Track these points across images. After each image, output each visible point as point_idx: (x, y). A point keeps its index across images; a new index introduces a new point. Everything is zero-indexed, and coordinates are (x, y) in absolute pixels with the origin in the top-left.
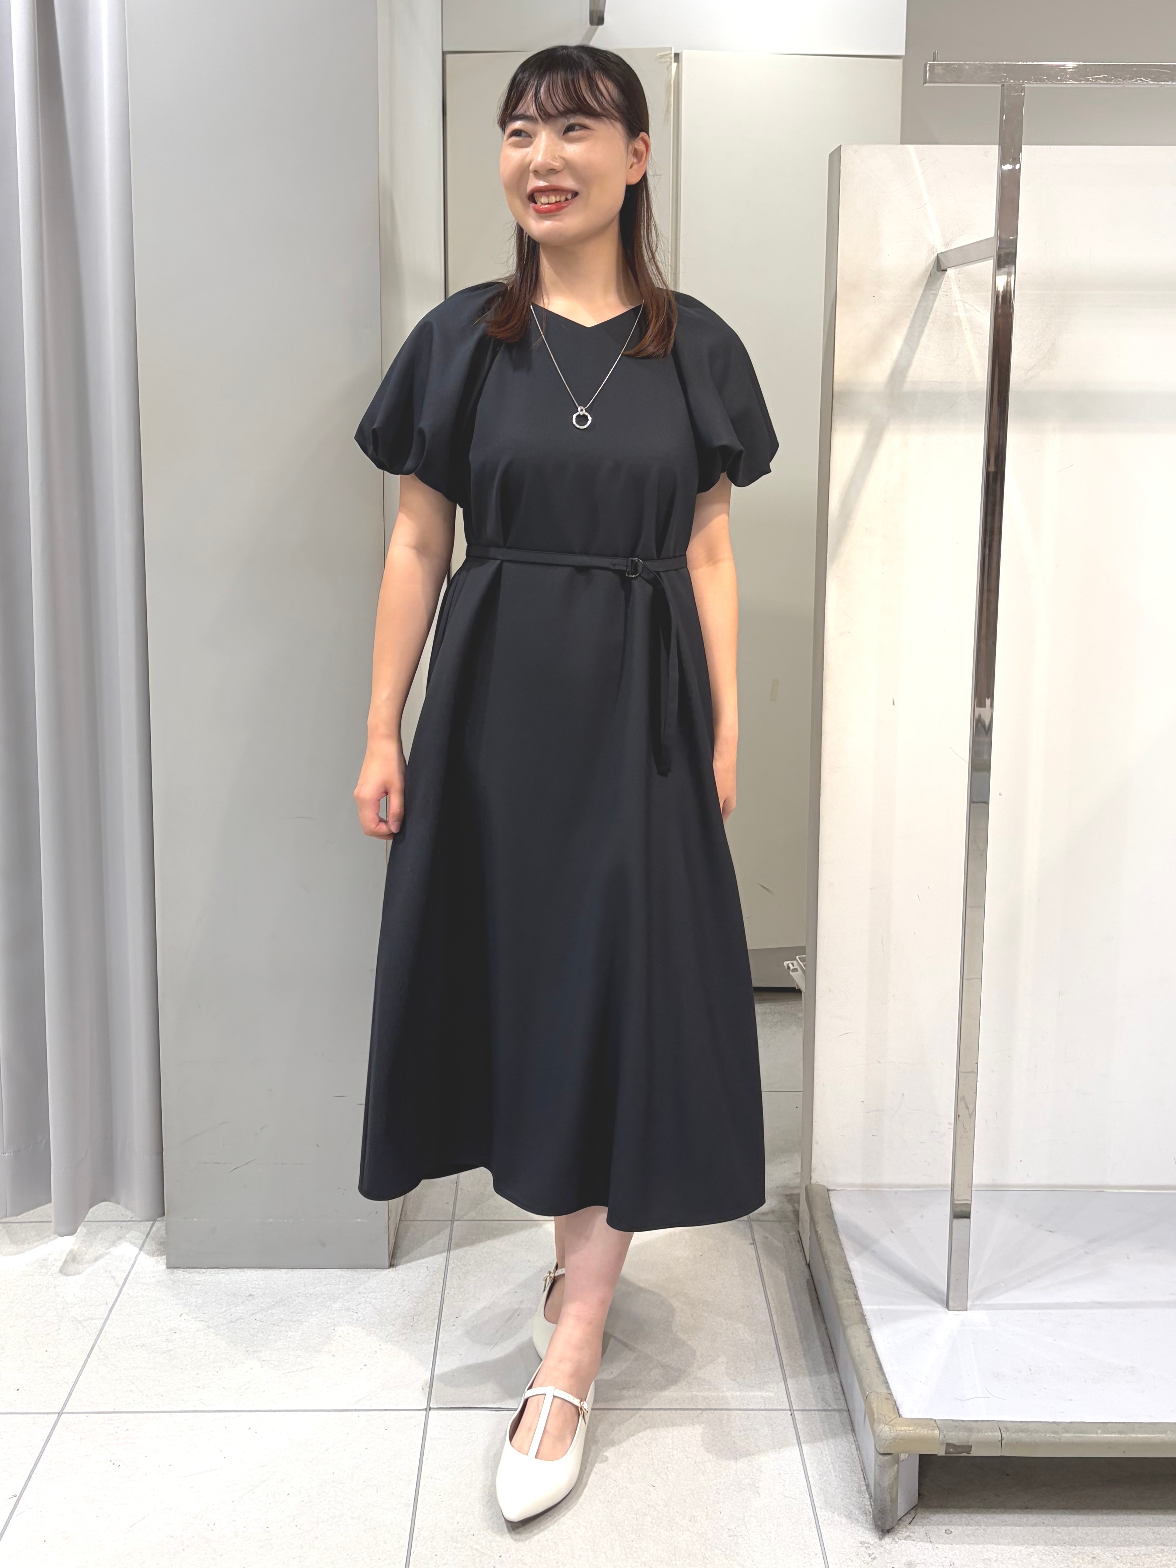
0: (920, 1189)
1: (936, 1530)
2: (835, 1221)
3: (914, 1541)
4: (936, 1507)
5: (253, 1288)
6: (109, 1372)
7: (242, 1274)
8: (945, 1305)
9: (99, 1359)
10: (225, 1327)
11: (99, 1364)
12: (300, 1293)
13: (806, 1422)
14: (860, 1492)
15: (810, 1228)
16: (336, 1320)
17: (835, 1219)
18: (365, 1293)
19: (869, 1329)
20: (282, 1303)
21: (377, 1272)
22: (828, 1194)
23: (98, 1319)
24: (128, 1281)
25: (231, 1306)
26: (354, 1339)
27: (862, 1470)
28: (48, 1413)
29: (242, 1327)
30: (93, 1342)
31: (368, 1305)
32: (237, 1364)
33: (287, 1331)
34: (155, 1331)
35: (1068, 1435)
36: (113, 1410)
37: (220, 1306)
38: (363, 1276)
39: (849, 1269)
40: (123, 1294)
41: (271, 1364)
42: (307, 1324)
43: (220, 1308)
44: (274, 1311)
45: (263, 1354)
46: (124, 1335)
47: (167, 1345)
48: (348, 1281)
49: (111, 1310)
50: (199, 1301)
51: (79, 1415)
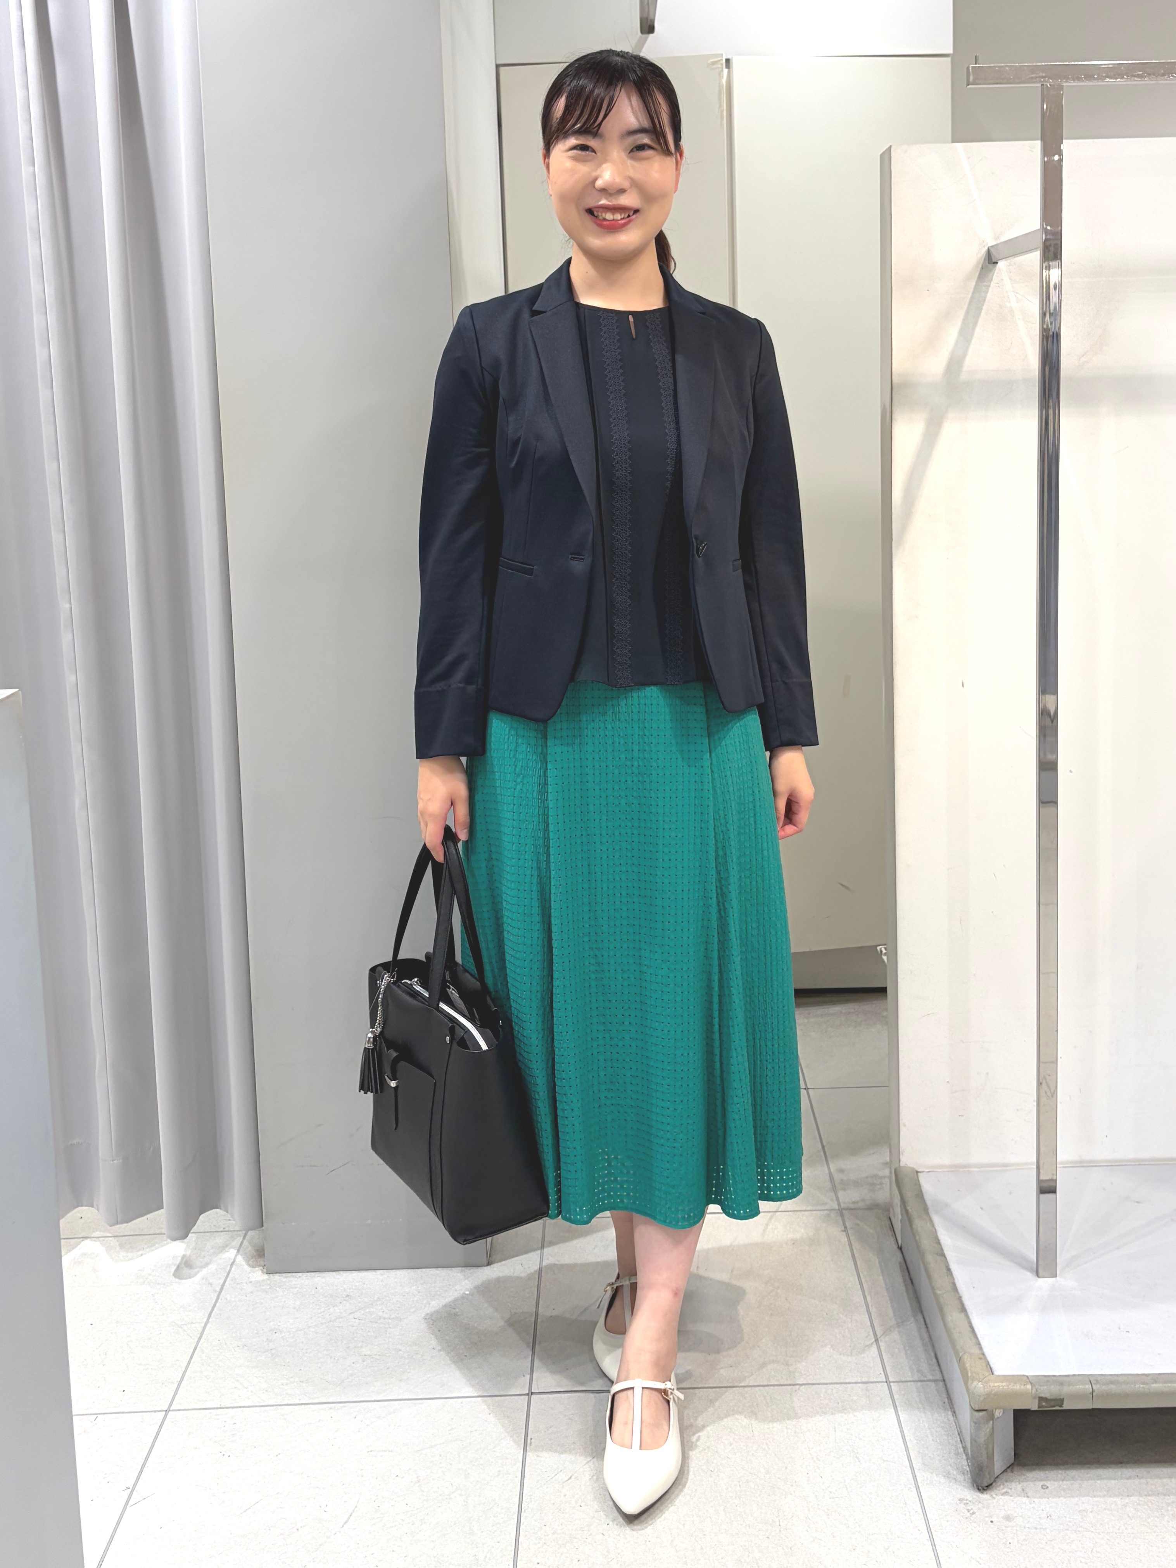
0: (1008, 1168)
1: (1032, 1485)
2: (924, 1200)
3: (1011, 1496)
4: (1032, 1465)
5: (350, 1289)
6: (212, 1371)
7: (338, 1277)
8: (1035, 1273)
9: (202, 1360)
10: (324, 1326)
11: (203, 1364)
12: (396, 1292)
13: (903, 1392)
14: (957, 1454)
15: (901, 1210)
17: (925, 1198)
18: (461, 1290)
20: (378, 1303)
21: (471, 1270)
22: (918, 1176)
23: (198, 1322)
24: (225, 1287)
25: (330, 1307)
27: (959, 1434)
28: (155, 1411)
29: (341, 1325)
30: (195, 1345)
31: (465, 1300)
32: (338, 1360)
33: (386, 1328)
34: (256, 1332)
36: (219, 1406)
37: (318, 1307)
38: (459, 1274)
39: (939, 1242)
40: (221, 1299)
41: (373, 1358)
42: (405, 1320)
43: (319, 1309)
44: (372, 1310)
45: (364, 1350)
46: (225, 1337)
47: (268, 1344)
48: (444, 1279)
49: (210, 1315)
50: (298, 1303)
51: (185, 1412)
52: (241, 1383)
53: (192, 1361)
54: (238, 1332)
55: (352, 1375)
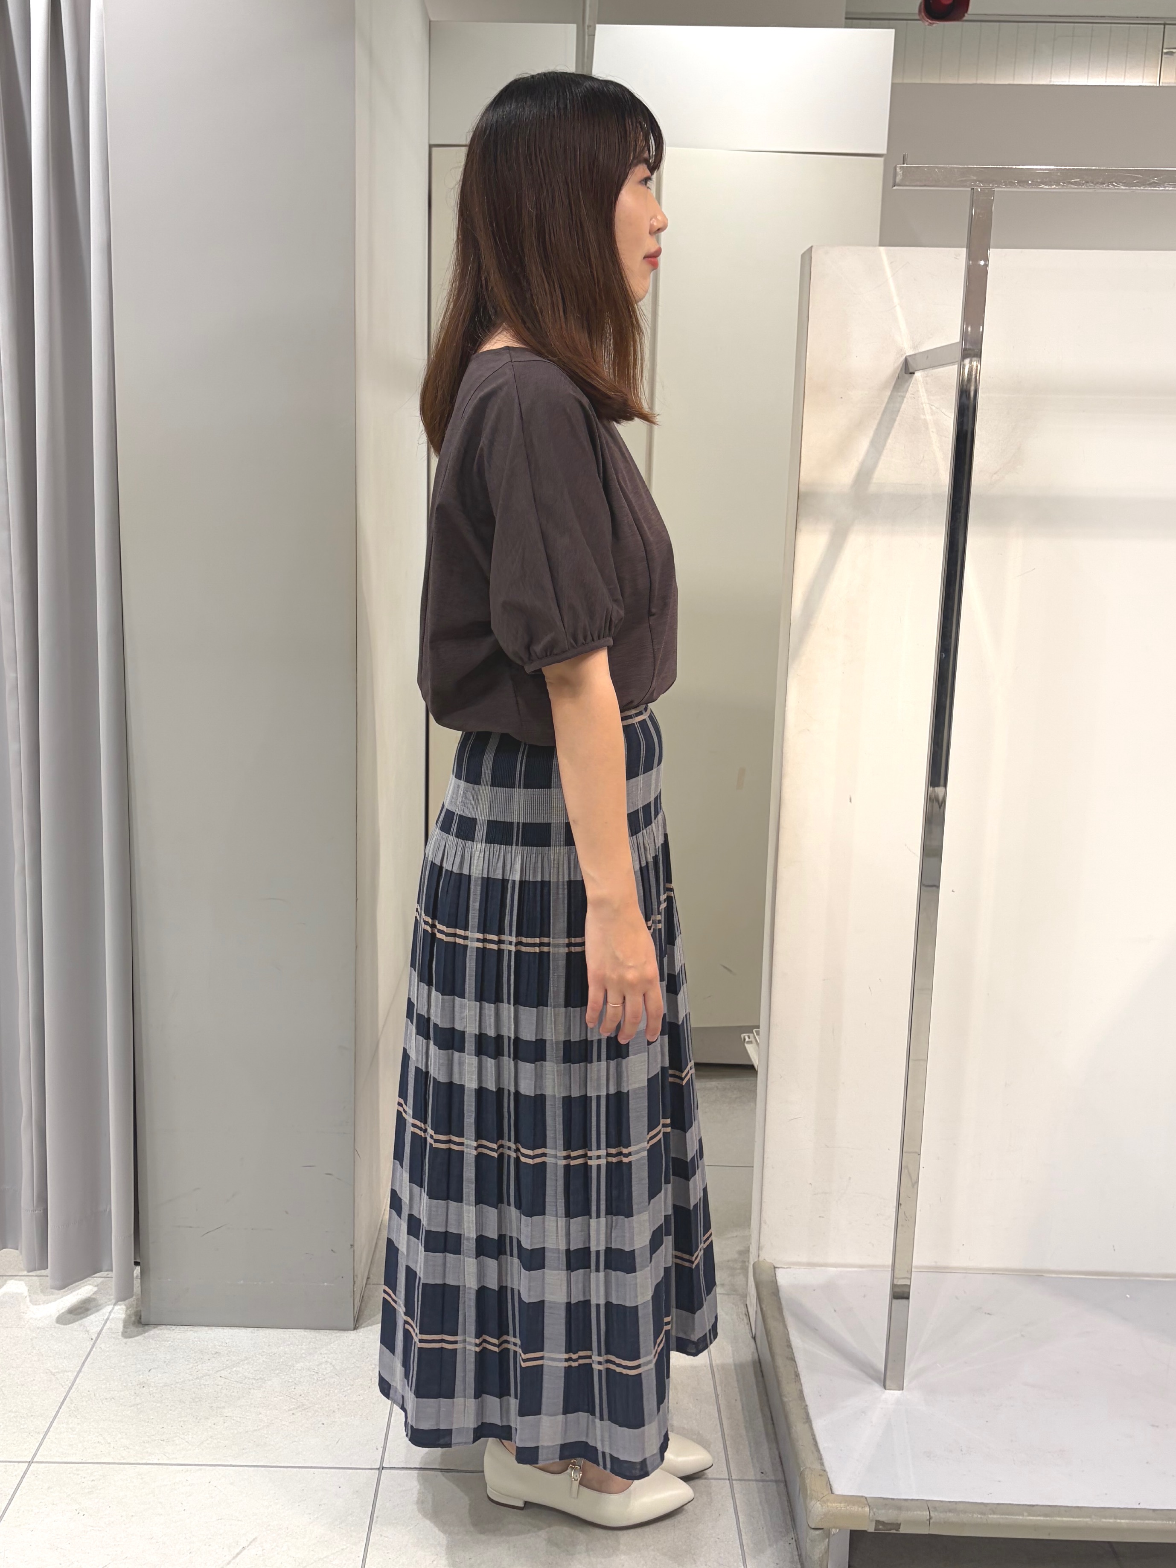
0: (864, 1269)
2: (779, 1298)
5: (219, 1346)
6: (78, 1424)
7: (209, 1332)
8: (883, 1383)
9: (70, 1411)
10: (191, 1382)
11: (70, 1416)
12: (263, 1352)
13: (744, 1494)
15: (757, 1304)
16: (297, 1379)
17: (781, 1295)
18: (326, 1354)
19: (807, 1406)
20: (246, 1361)
21: (338, 1334)
22: (775, 1271)
23: (70, 1371)
24: (101, 1336)
25: (198, 1363)
26: (314, 1398)
28: (19, 1462)
29: (207, 1383)
30: (64, 1395)
31: (329, 1365)
32: (200, 1419)
33: (250, 1389)
34: (125, 1384)
35: (995, 1516)
36: (81, 1461)
37: (187, 1363)
38: (326, 1337)
39: (789, 1346)
40: (96, 1348)
41: (234, 1420)
42: (269, 1383)
43: (188, 1365)
44: (238, 1369)
45: (226, 1411)
46: (95, 1387)
47: (135, 1398)
48: (310, 1342)
49: (84, 1363)
50: (168, 1357)
51: (47, 1464)
52: (104, 1438)
53: (61, 1410)
54: (108, 1384)
55: (211, 1437)
